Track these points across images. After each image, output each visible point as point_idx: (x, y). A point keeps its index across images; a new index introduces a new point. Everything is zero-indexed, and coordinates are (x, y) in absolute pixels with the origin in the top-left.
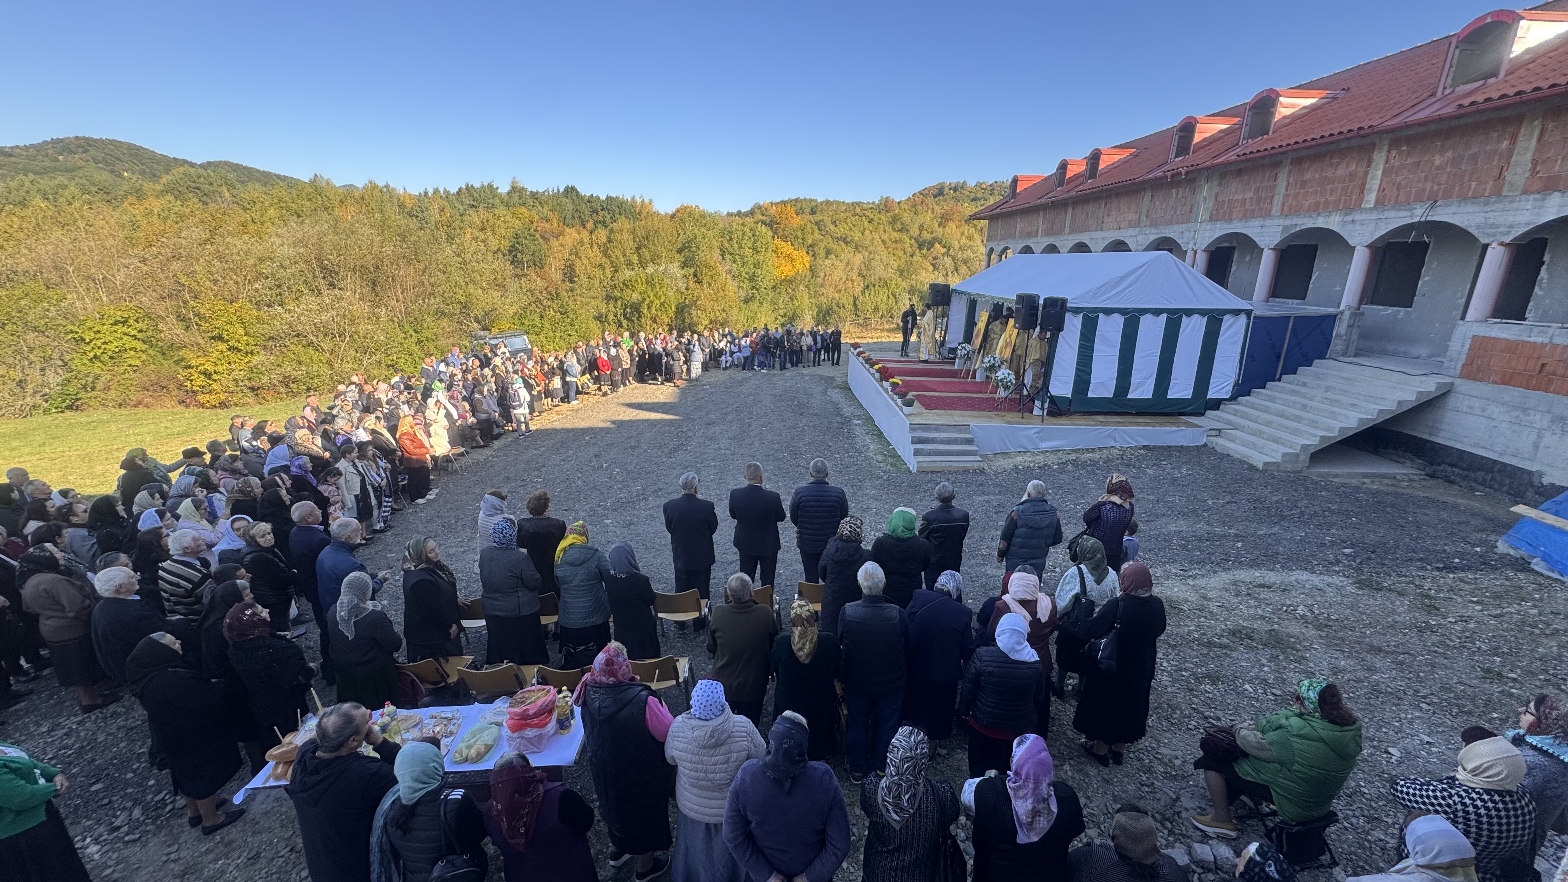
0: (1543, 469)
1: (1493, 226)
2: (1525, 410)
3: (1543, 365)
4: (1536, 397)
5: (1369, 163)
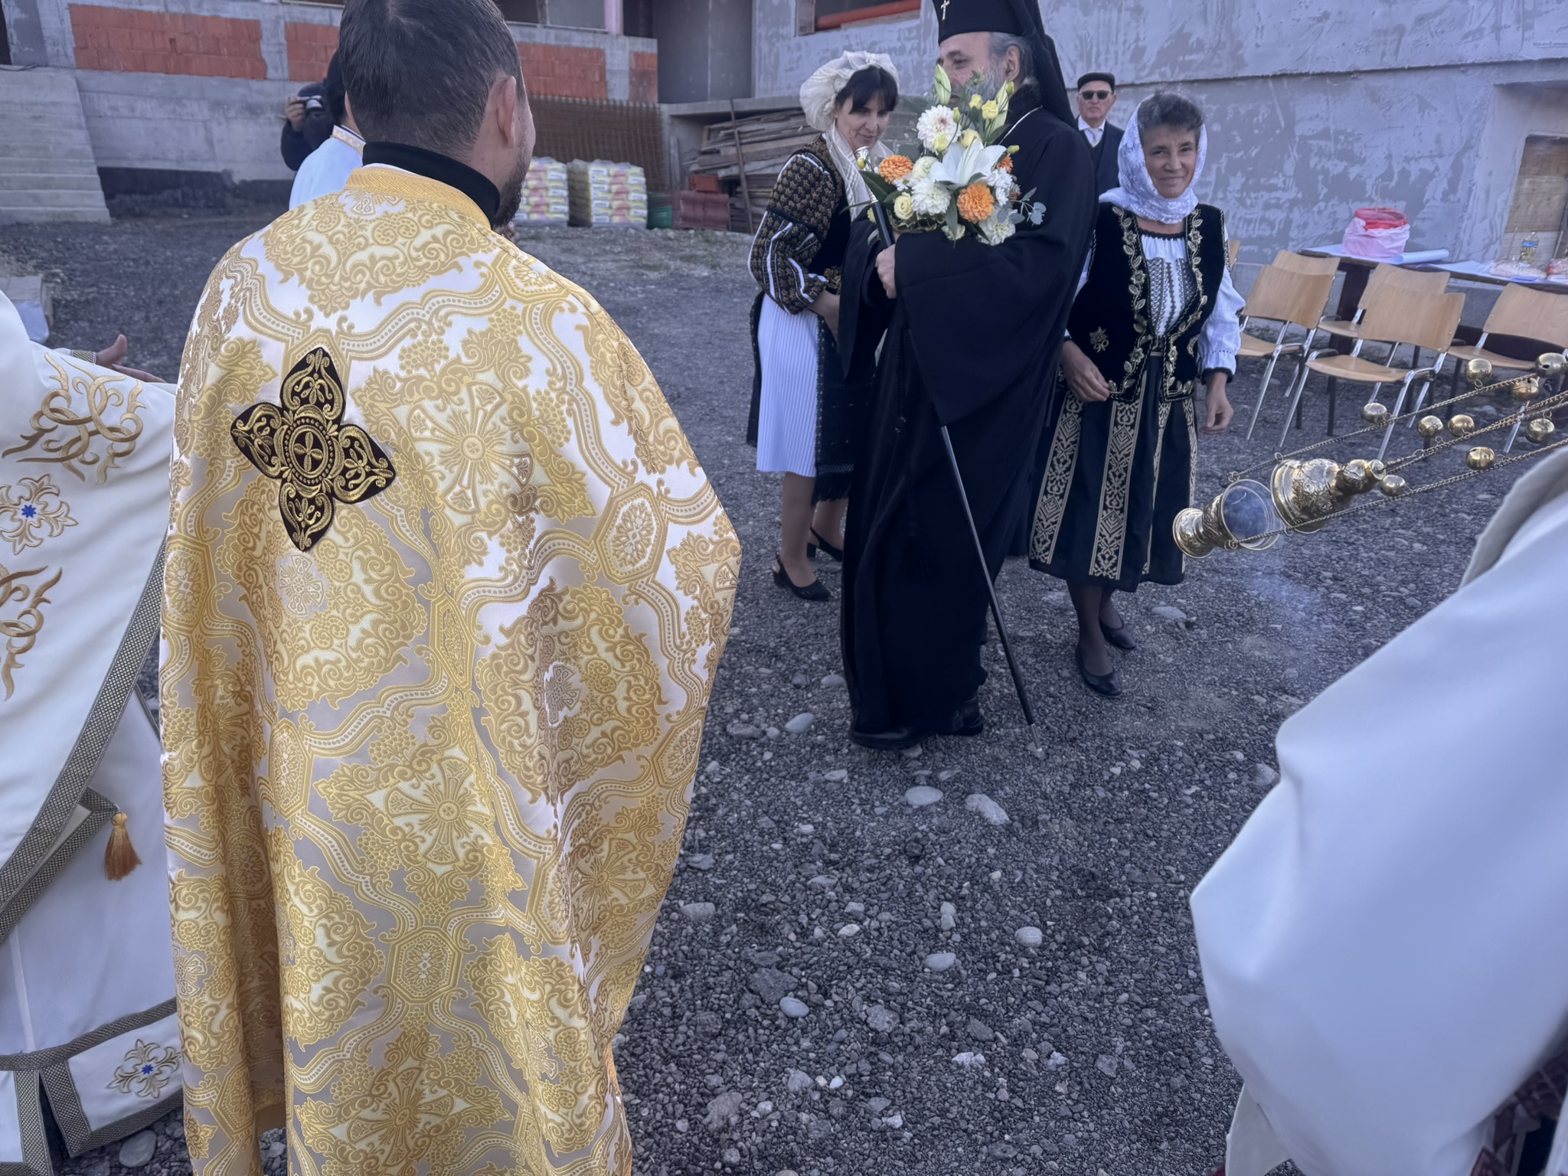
0: (229, 167)
2: (179, 101)
3: (172, 41)
4: (182, 83)
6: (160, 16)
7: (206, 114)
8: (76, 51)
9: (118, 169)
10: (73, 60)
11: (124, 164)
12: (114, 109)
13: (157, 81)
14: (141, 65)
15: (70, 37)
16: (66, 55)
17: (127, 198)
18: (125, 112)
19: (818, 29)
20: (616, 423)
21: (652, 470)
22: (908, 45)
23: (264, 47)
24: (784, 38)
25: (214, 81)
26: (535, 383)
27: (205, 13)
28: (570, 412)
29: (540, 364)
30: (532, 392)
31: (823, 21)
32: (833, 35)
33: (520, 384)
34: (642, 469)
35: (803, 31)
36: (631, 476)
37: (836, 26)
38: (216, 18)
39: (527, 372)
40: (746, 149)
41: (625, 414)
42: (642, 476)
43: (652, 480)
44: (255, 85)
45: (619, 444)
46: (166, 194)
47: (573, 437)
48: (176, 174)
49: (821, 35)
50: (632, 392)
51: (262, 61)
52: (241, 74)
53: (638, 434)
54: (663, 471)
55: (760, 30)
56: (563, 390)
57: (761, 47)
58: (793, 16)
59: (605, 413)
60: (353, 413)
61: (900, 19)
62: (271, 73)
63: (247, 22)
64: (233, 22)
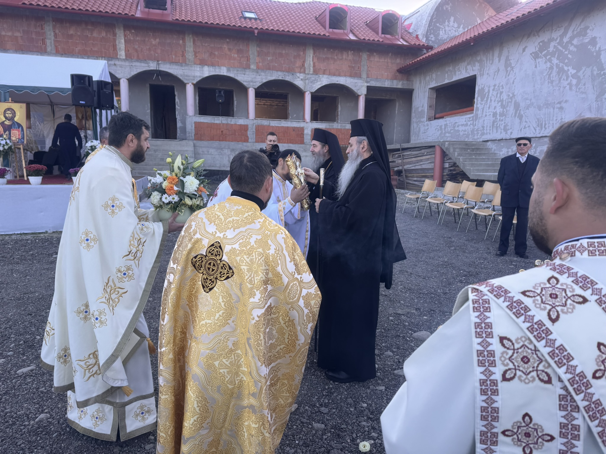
1: (187, 76)
2: (222, 149)
3: (222, 131)
4: (224, 144)
5: (115, 35)
6: (220, 124)
7: (229, 153)
8: (195, 135)
10: (193, 138)
12: (203, 152)
13: (216, 143)
14: (212, 139)
15: (194, 131)
16: (192, 136)
18: (206, 153)
19: (435, 118)
20: (291, 262)
21: (299, 274)
22: (469, 123)
23: (248, 133)
24: (422, 122)
25: (233, 143)
26: (272, 251)
27: (232, 123)
28: (279, 259)
29: (273, 247)
30: (270, 254)
31: (437, 116)
32: (441, 120)
33: (268, 252)
34: (296, 274)
35: (430, 119)
36: (294, 276)
37: (442, 117)
38: (235, 124)
39: (269, 249)
40: (405, 161)
41: (293, 260)
42: (296, 276)
43: (299, 277)
44: (245, 144)
45: (291, 267)
46: (215, 177)
47: (280, 265)
48: (219, 171)
49: (436, 121)
50: (295, 254)
51: (248, 137)
52: (241, 141)
53: (296, 265)
54: (302, 274)
55: (414, 120)
56: (278, 254)
57: (414, 126)
58: (426, 114)
59: (288, 259)
60: (225, 258)
61: (466, 114)
62: (250, 140)
63: (244, 125)
64: (240, 125)
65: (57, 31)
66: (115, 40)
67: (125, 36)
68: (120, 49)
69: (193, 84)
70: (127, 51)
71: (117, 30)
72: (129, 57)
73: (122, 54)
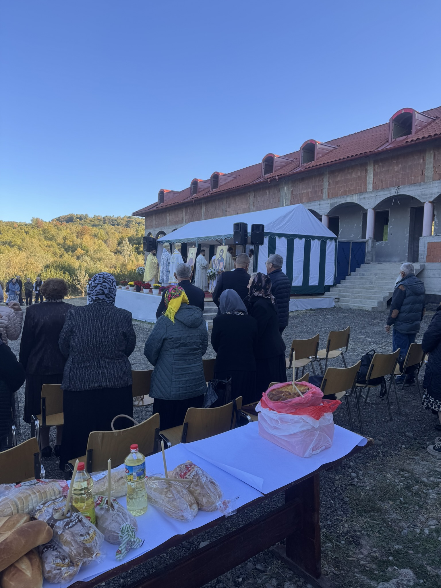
1: (425, 195)
5: (366, 171)
8: (427, 256)
9: (431, 295)
10: (425, 260)
11: (433, 293)
12: (434, 275)
15: (426, 252)
16: (424, 258)
17: (432, 305)
18: (437, 276)
65: (330, 181)
66: (366, 176)
67: (374, 170)
68: (369, 183)
69: (430, 202)
70: (374, 183)
71: (368, 167)
72: (375, 188)
73: (370, 187)
